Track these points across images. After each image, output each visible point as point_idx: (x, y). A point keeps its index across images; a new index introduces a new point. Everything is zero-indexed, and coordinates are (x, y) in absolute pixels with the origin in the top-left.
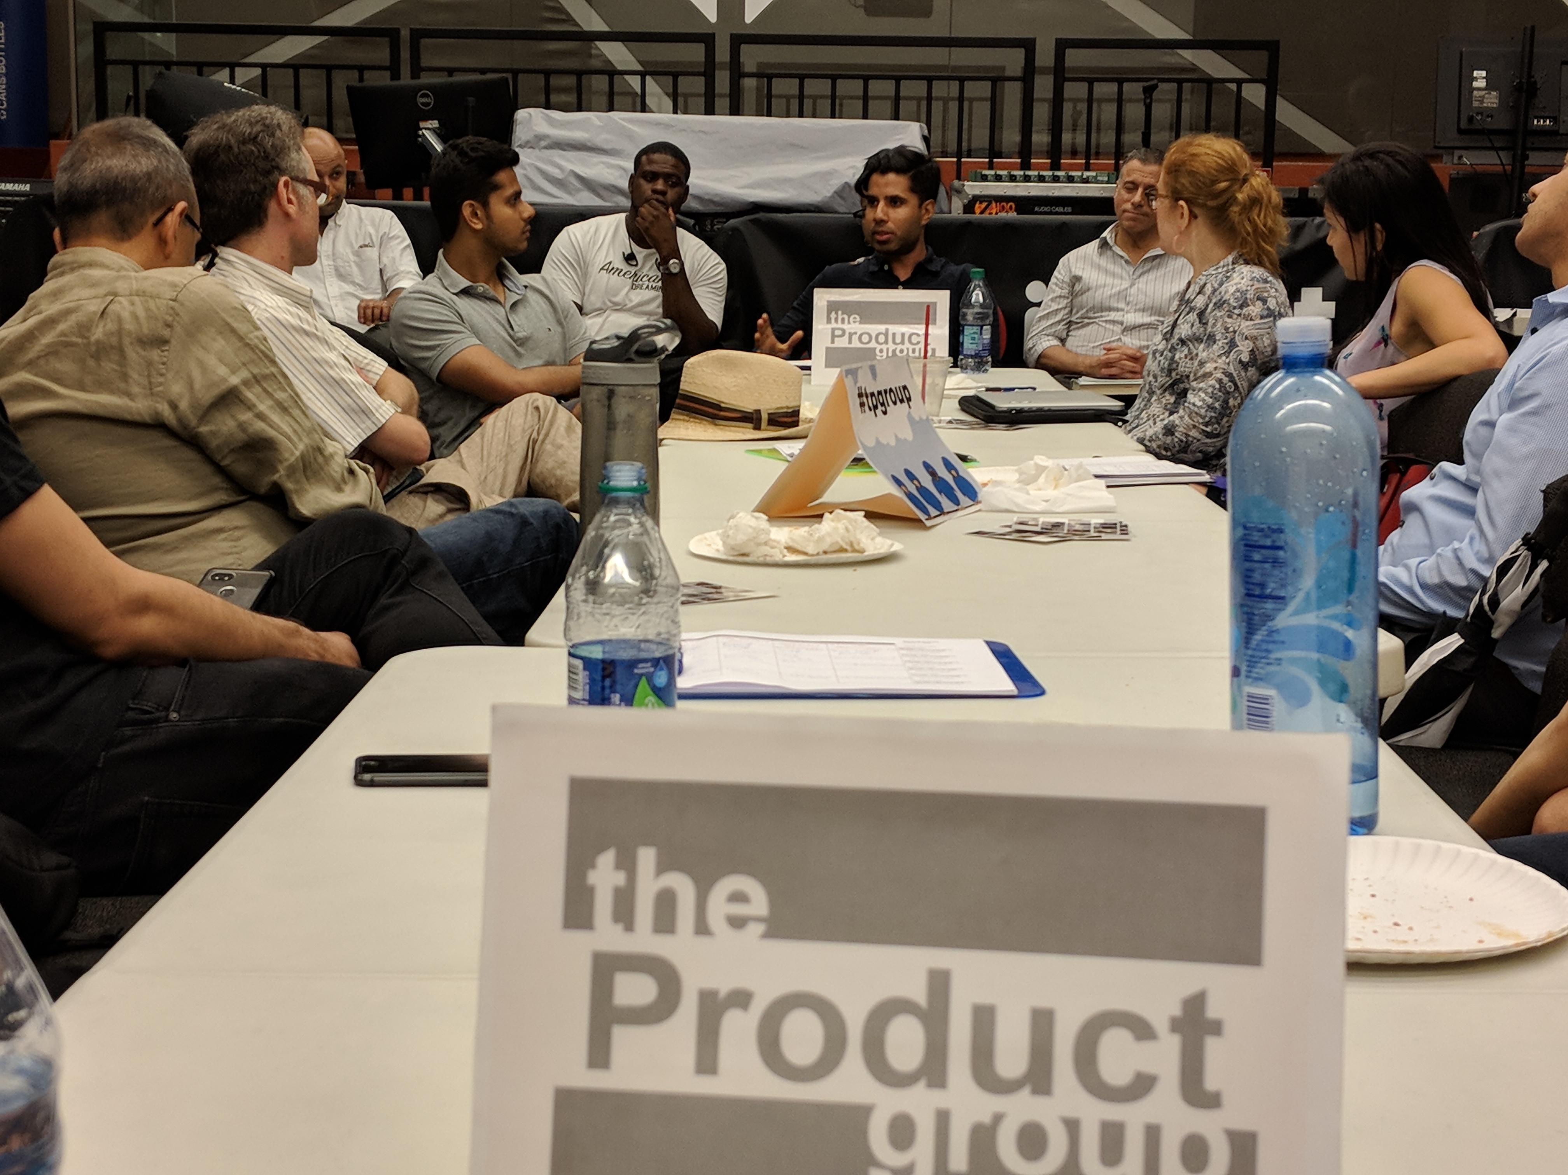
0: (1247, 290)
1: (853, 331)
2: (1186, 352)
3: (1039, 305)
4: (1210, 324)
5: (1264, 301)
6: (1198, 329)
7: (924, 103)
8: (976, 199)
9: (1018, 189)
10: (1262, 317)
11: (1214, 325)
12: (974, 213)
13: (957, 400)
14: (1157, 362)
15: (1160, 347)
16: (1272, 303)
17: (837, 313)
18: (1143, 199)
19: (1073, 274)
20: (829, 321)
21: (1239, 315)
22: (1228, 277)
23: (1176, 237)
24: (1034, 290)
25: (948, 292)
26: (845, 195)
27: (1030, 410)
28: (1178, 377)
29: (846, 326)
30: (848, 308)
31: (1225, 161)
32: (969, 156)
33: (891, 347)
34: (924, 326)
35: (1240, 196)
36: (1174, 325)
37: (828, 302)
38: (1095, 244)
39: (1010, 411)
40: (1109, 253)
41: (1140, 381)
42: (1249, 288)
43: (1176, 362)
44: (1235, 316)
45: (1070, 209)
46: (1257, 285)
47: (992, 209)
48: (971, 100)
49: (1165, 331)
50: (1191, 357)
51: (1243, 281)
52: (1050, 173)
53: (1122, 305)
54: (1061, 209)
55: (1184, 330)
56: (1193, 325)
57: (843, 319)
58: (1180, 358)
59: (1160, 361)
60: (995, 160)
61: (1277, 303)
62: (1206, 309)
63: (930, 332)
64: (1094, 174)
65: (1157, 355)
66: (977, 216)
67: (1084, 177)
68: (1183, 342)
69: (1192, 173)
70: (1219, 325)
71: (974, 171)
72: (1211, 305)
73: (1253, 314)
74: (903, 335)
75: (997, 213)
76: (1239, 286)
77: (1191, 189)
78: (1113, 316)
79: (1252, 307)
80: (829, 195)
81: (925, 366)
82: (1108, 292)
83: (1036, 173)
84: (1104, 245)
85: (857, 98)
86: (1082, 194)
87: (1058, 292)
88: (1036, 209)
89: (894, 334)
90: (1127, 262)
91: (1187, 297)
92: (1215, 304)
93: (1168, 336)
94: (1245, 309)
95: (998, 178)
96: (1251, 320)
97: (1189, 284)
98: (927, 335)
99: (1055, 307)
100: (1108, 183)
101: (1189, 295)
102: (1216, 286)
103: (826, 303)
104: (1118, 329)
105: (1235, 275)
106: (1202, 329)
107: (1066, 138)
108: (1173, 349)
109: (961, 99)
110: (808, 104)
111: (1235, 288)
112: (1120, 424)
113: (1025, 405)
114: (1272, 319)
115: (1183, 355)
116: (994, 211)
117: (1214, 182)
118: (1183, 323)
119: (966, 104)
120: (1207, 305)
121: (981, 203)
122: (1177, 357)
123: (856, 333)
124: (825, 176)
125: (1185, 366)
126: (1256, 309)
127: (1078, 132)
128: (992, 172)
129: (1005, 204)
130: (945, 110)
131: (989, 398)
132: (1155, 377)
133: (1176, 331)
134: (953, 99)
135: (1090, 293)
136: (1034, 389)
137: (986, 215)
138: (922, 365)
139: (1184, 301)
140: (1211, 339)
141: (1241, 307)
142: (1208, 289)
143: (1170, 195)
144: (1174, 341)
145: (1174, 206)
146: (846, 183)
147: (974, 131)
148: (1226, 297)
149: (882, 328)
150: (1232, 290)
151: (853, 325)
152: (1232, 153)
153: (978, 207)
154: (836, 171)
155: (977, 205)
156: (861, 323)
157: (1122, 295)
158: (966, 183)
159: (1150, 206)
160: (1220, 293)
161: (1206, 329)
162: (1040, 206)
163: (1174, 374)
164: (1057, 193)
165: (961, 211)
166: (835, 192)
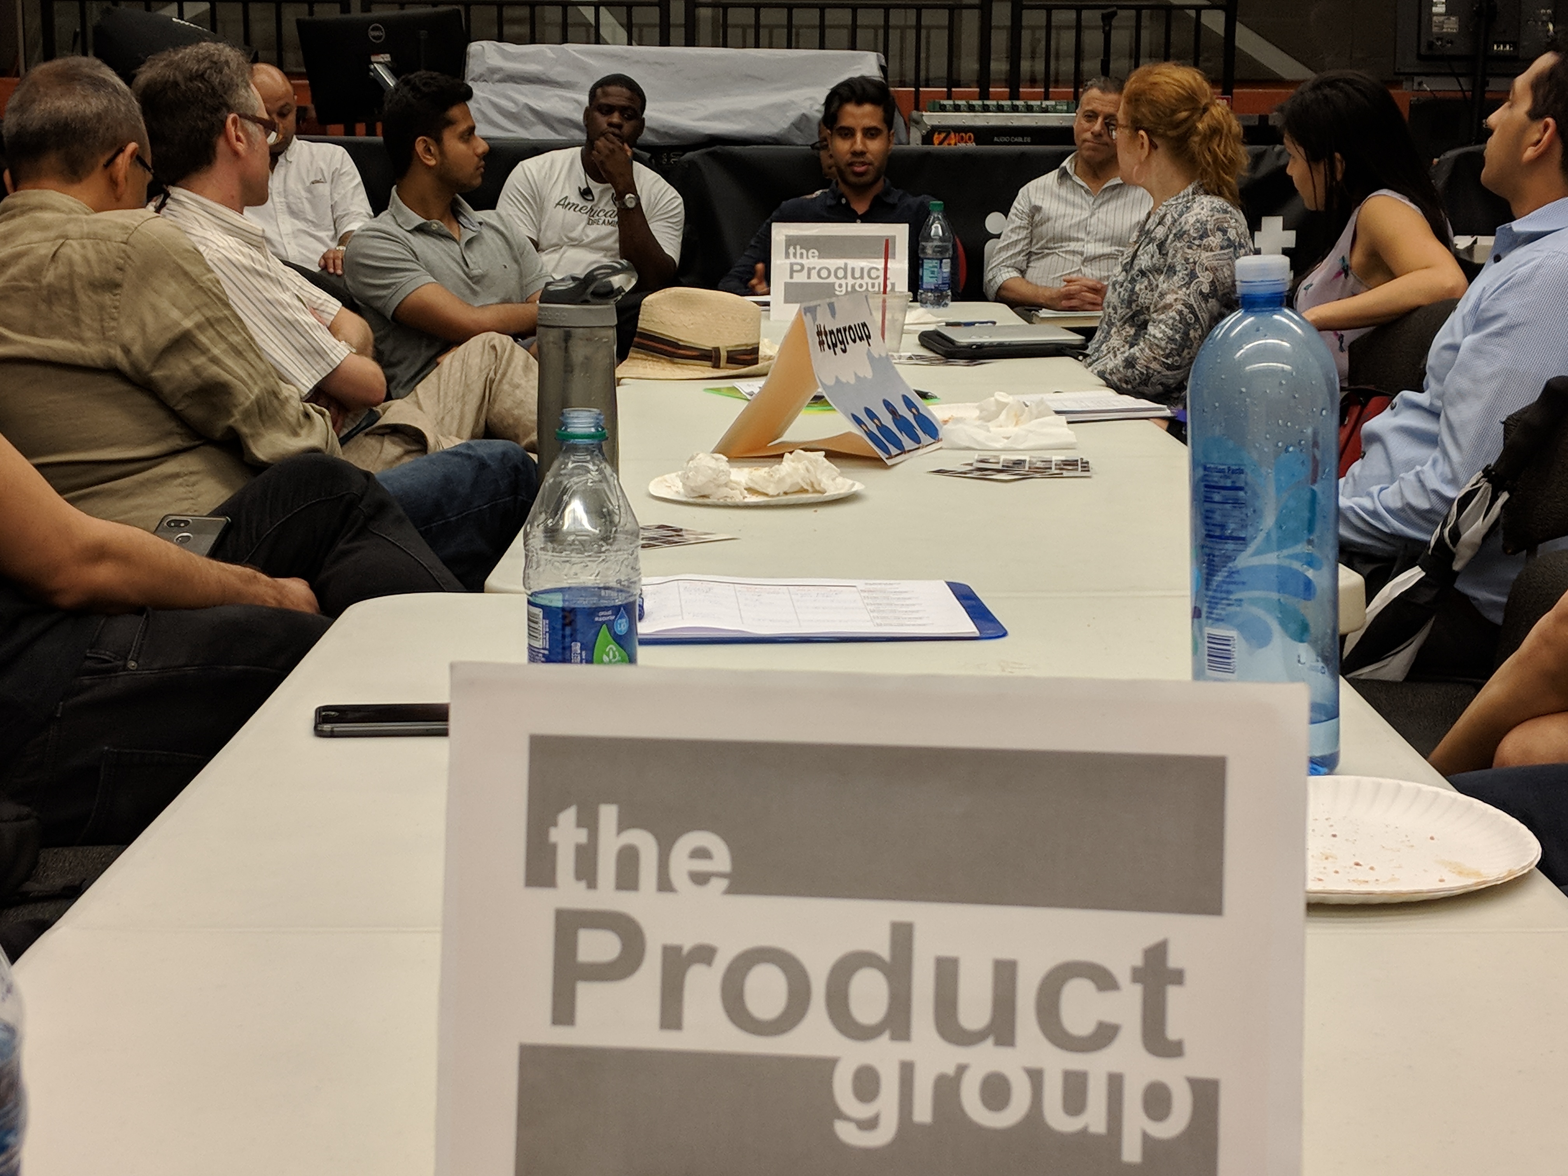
0: (1207, 221)
1: (811, 266)
2: (1146, 283)
3: (998, 236)
4: (1170, 255)
5: (1224, 232)
6: (1157, 260)
7: (881, 32)
8: (935, 129)
9: (976, 119)
10: (1222, 248)
11: (1174, 256)
12: (933, 144)
13: (917, 336)
14: (1117, 293)
15: (1120, 278)
16: (1232, 234)
17: (795, 248)
18: (1102, 129)
19: (1033, 204)
20: (787, 256)
21: (1199, 246)
22: (1187, 208)
23: (1136, 167)
24: (993, 222)
25: (907, 225)
26: (802, 127)
27: (991, 345)
28: (1139, 308)
29: (804, 261)
30: (807, 243)
31: (1184, 89)
32: (927, 86)
33: (850, 281)
34: (883, 260)
35: (1200, 126)
36: (1135, 256)
37: (786, 236)
38: (1053, 175)
39: (970, 346)
40: (1069, 183)
41: (1100, 313)
42: (1209, 219)
43: (1136, 293)
44: (1195, 247)
45: (1029, 140)
46: (1217, 216)
47: (951, 139)
48: (929, 28)
49: (1125, 262)
50: (1151, 288)
51: (1202, 212)
52: (1009, 103)
53: (1082, 235)
54: (1020, 140)
55: (1144, 261)
56: (1153, 256)
57: (802, 254)
58: (1140, 290)
59: (1120, 293)
60: (953, 89)
61: (1237, 233)
62: (1166, 240)
63: (889, 266)
64: (1053, 103)
65: (1117, 286)
66: (936, 147)
67: (1044, 106)
68: (1143, 273)
69: (1152, 102)
70: (1179, 255)
71: (932, 100)
72: (1171, 236)
73: (1214, 245)
74: (862, 269)
75: (956, 144)
76: (1199, 217)
77: (1151, 118)
78: (1073, 246)
79: (1212, 238)
80: (786, 126)
81: (884, 301)
82: (1068, 222)
83: (995, 103)
84: (1064, 175)
85: (814, 27)
86: (1041, 124)
87: (1018, 222)
88: (996, 139)
89: (853, 269)
90: (1087, 192)
91: (1146, 228)
92: (1175, 235)
93: (1127, 268)
94: (1205, 240)
95: (957, 109)
96: (1212, 250)
97: (1149, 215)
98: (886, 269)
99: (1015, 237)
100: (1067, 112)
101: (1150, 225)
102: (1176, 216)
103: (784, 238)
104: (1078, 259)
105: (1195, 205)
106: (1162, 260)
107: (1025, 66)
108: (1133, 281)
109: (918, 27)
110: (764, 33)
111: (1195, 218)
112: (1081, 358)
113: (986, 339)
114: (1232, 249)
115: (1143, 287)
116: (953, 142)
117: (1174, 112)
118: (1143, 254)
119: (924, 33)
120: (1168, 236)
121: (939, 134)
122: (1137, 288)
123: (814, 268)
124: (782, 107)
125: (1145, 298)
126: (1215, 240)
127: (1036, 60)
128: (951, 102)
129: (964, 135)
130: (902, 39)
131: (950, 333)
132: (1115, 308)
133: (1136, 262)
134: (910, 27)
135: (1049, 224)
136: (994, 323)
137: (945, 146)
138: (881, 300)
139: (1144, 232)
140: (1171, 270)
141: (1201, 238)
142: (1168, 220)
143: (1130, 125)
144: (1134, 272)
145: (1135, 136)
146: (804, 115)
147: (932, 61)
148: (1187, 227)
149: (841, 262)
150: (1191, 220)
151: (811, 260)
152: (1192, 81)
153: (936, 138)
154: (793, 102)
155: (936, 136)
156: (819, 257)
157: (1082, 225)
158: (924, 113)
159: (1110, 136)
160: (1180, 223)
161: (1166, 260)
162: (998, 136)
163: (1134, 306)
164: (1016, 123)
165: (919, 142)
166: (793, 124)
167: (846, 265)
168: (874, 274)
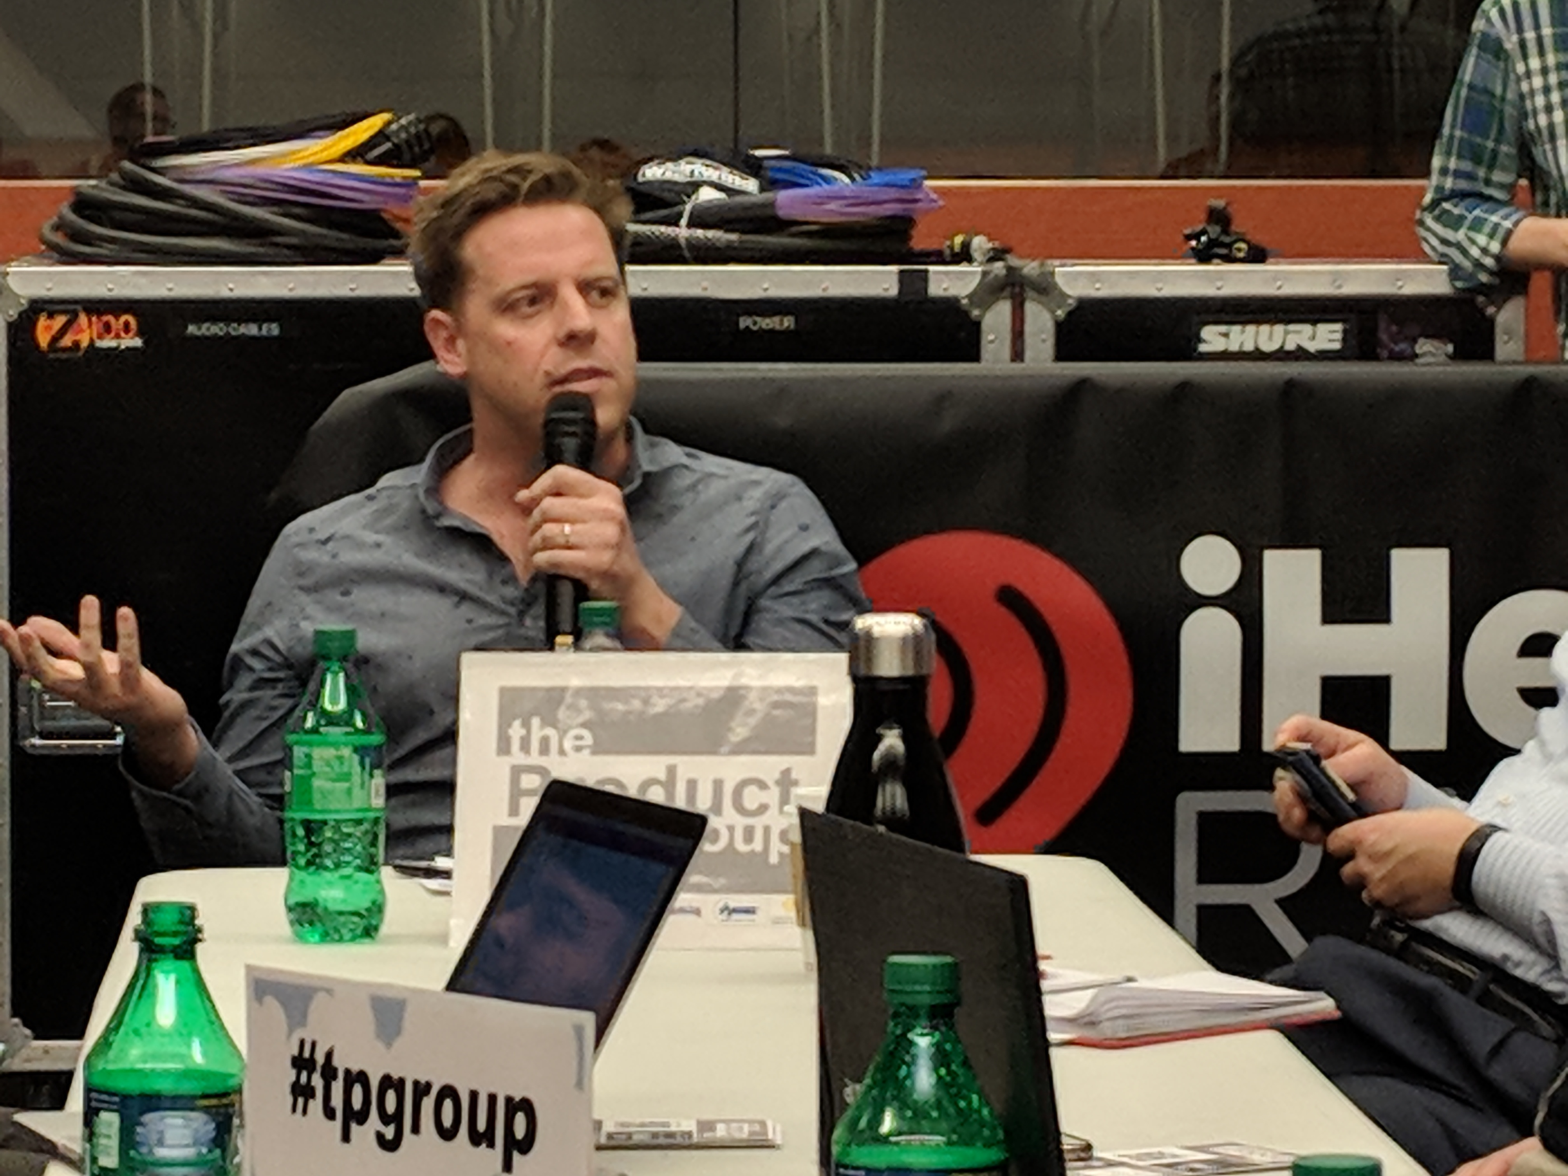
17: (526, 725)
20: (504, 747)
167: (672, 771)
168: (752, 798)
